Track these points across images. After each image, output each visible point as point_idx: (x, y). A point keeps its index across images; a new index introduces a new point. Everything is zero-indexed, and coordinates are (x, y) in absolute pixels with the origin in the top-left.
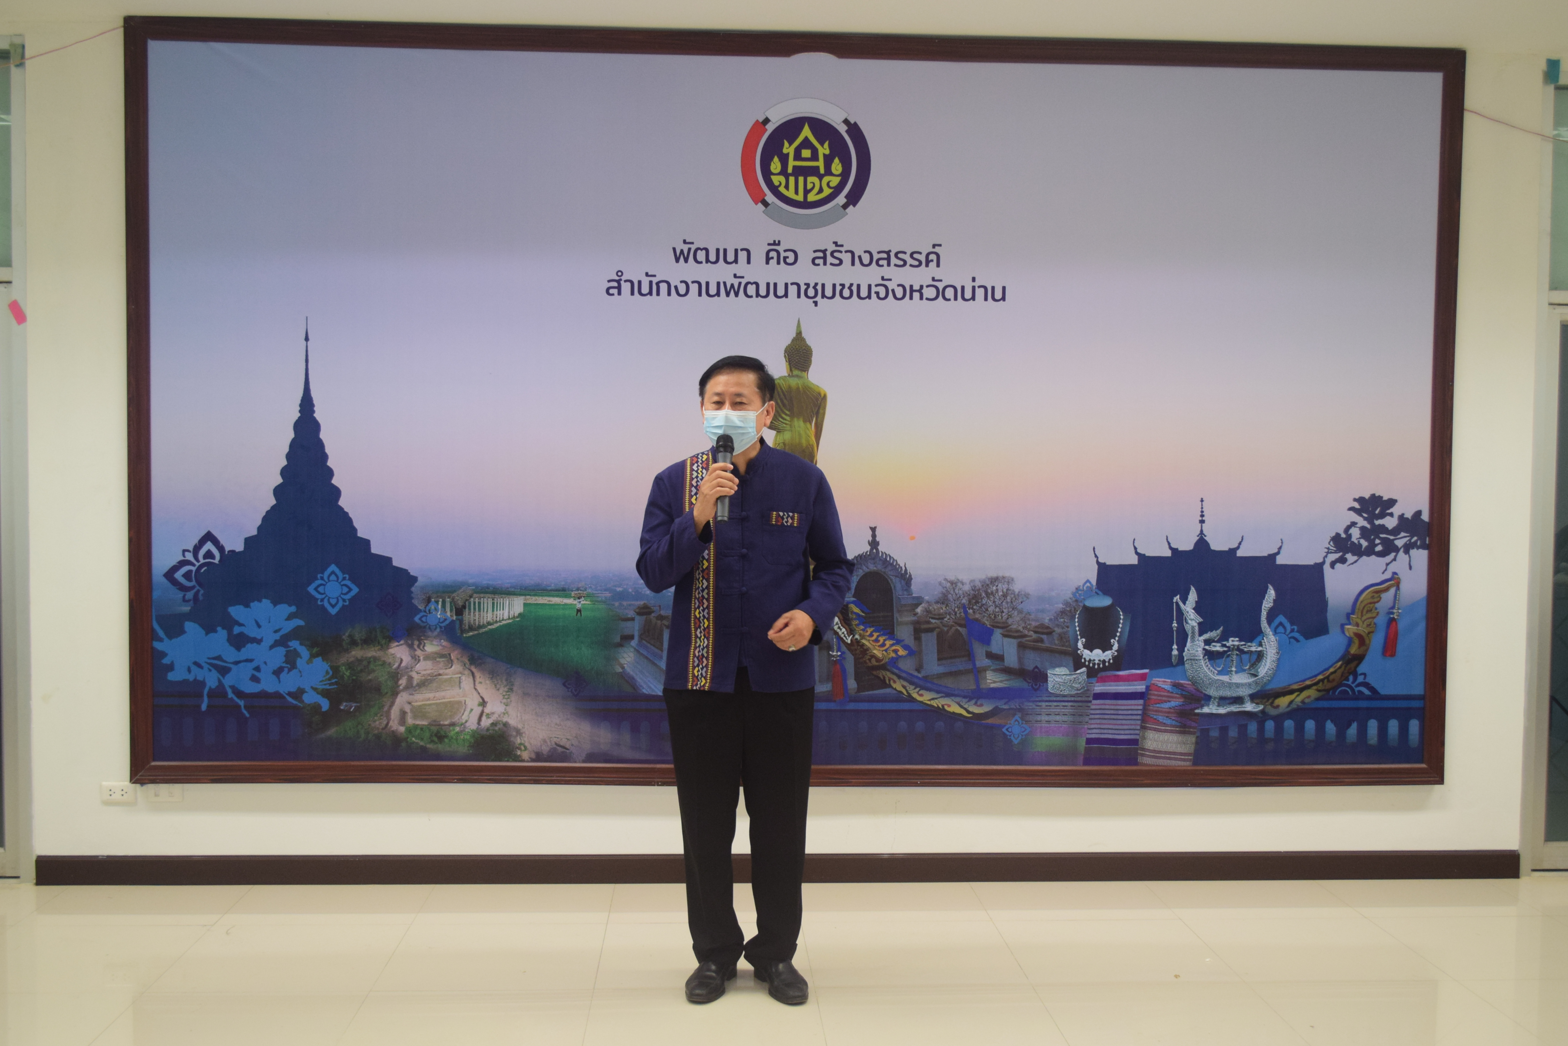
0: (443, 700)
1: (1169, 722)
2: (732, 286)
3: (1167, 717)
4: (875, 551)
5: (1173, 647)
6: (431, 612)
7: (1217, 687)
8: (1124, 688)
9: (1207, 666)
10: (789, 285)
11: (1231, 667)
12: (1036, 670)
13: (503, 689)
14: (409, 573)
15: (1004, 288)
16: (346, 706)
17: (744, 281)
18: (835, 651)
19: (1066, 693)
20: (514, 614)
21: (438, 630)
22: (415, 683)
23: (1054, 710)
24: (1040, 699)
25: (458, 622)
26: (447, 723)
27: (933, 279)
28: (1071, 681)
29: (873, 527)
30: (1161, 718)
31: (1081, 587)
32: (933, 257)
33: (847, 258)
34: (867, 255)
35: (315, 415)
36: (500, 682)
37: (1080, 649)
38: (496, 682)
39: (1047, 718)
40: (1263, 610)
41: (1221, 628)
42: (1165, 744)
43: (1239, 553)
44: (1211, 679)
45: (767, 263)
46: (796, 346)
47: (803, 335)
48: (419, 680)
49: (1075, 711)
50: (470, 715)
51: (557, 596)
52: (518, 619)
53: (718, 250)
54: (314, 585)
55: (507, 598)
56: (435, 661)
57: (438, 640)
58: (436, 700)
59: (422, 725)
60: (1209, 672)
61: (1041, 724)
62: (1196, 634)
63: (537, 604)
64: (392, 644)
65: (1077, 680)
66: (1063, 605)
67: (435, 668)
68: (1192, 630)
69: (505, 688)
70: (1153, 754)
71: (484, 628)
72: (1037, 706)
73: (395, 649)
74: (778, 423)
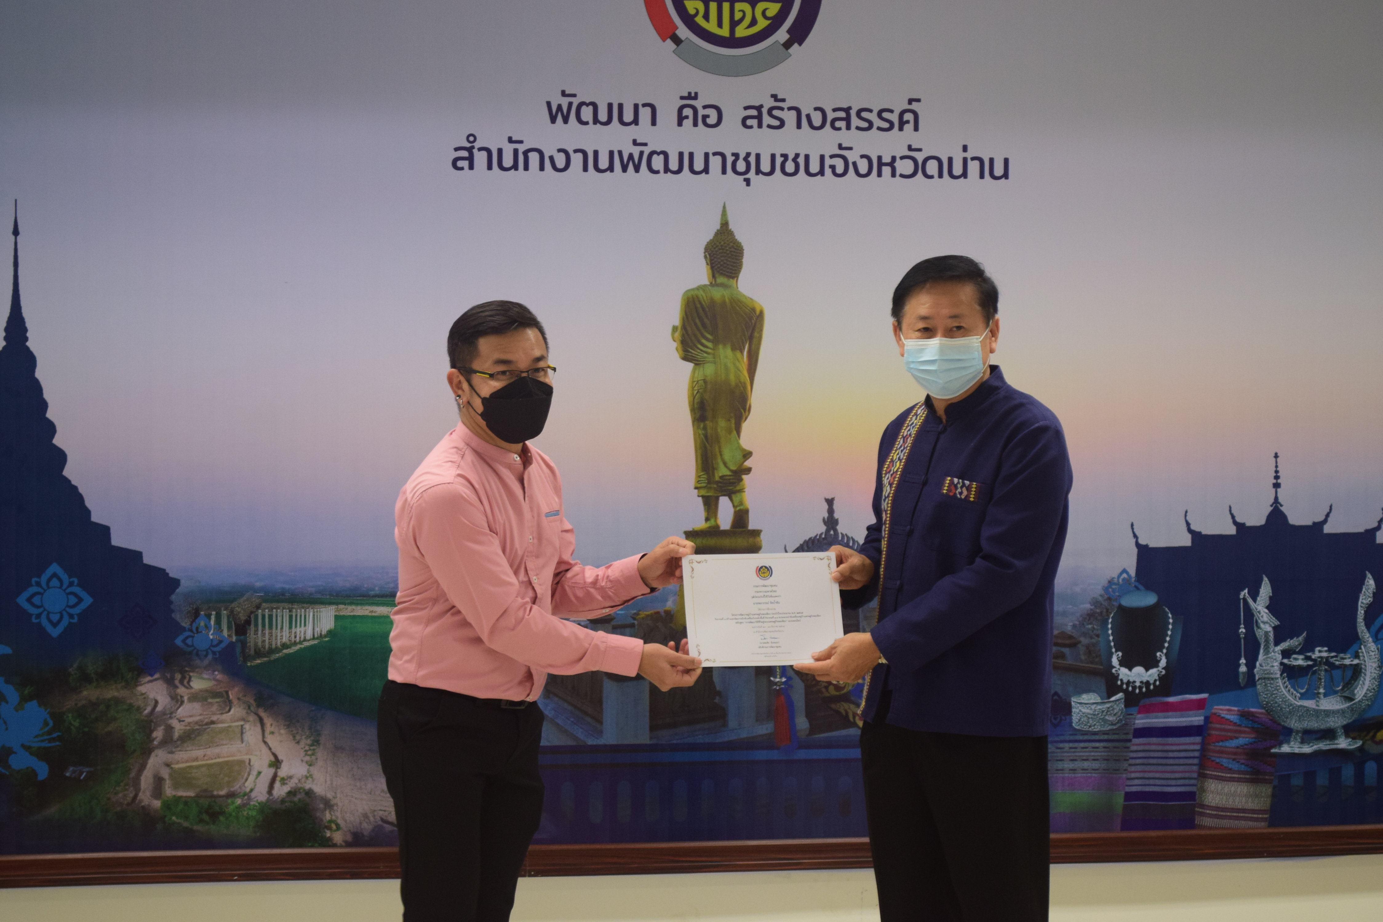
0: (218, 760)
1: (1235, 766)
2: (631, 156)
3: (1234, 760)
4: (832, 532)
5: (1241, 662)
6: (199, 630)
7: (1300, 716)
8: (1174, 720)
10: (711, 156)
11: (1319, 688)
12: (1056, 697)
13: (305, 742)
14: (168, 574)
15: (1006, 161)
16: (74, 772)
17: (647, 150)
18: (778, 677)
19: (1097, 728)
20: (321, 631)
21: (210, 657)
22: (176, 735)
23: (1081, 754)
24: (1062, 738)
25: (239, 645)
26: (223, 792)
27: (910, 148)
28: (1103, 711)
29: (830, 498)
30: (1225, 762)
31: (1116, 580)
32: (908, 117)
33: (790, 117)
34: (819, 114)
35: (28, 344)
36: (300, 732)
37: (1115, 667)
38: (295, 732)
39: (1071, 765)
40: (1359, 608)
41: (1305, 634)
42: (1231, 798)
43: (1327, 529)
44: (1291, 705)
45: (680, 124)
46: (720, 243)
47: (730, 227)
48: (182, 731)
49: (1110, 754)
50: (257, 781)
51: (384, 604)
52: (327, 639)
53: (610, 106)
54: (26, 595)
55: (310, 608)
56: (206, 703)
57: (210, 672)
58: (207, 760)
59: (186, 797)
60: (1290, 696)
61: (1063, 773)
62: (1270, 642)
63: (354, 617)
64: (142, 680)
65: (1112, 710)
66: (1091, 606)
67: (205, 713)
68: (1265, 637)
69: (309, 740)
70: (1215, 813)
71: (277, 653)
72: (1057, 748)
73: (148, 686)
74: (696, 351)
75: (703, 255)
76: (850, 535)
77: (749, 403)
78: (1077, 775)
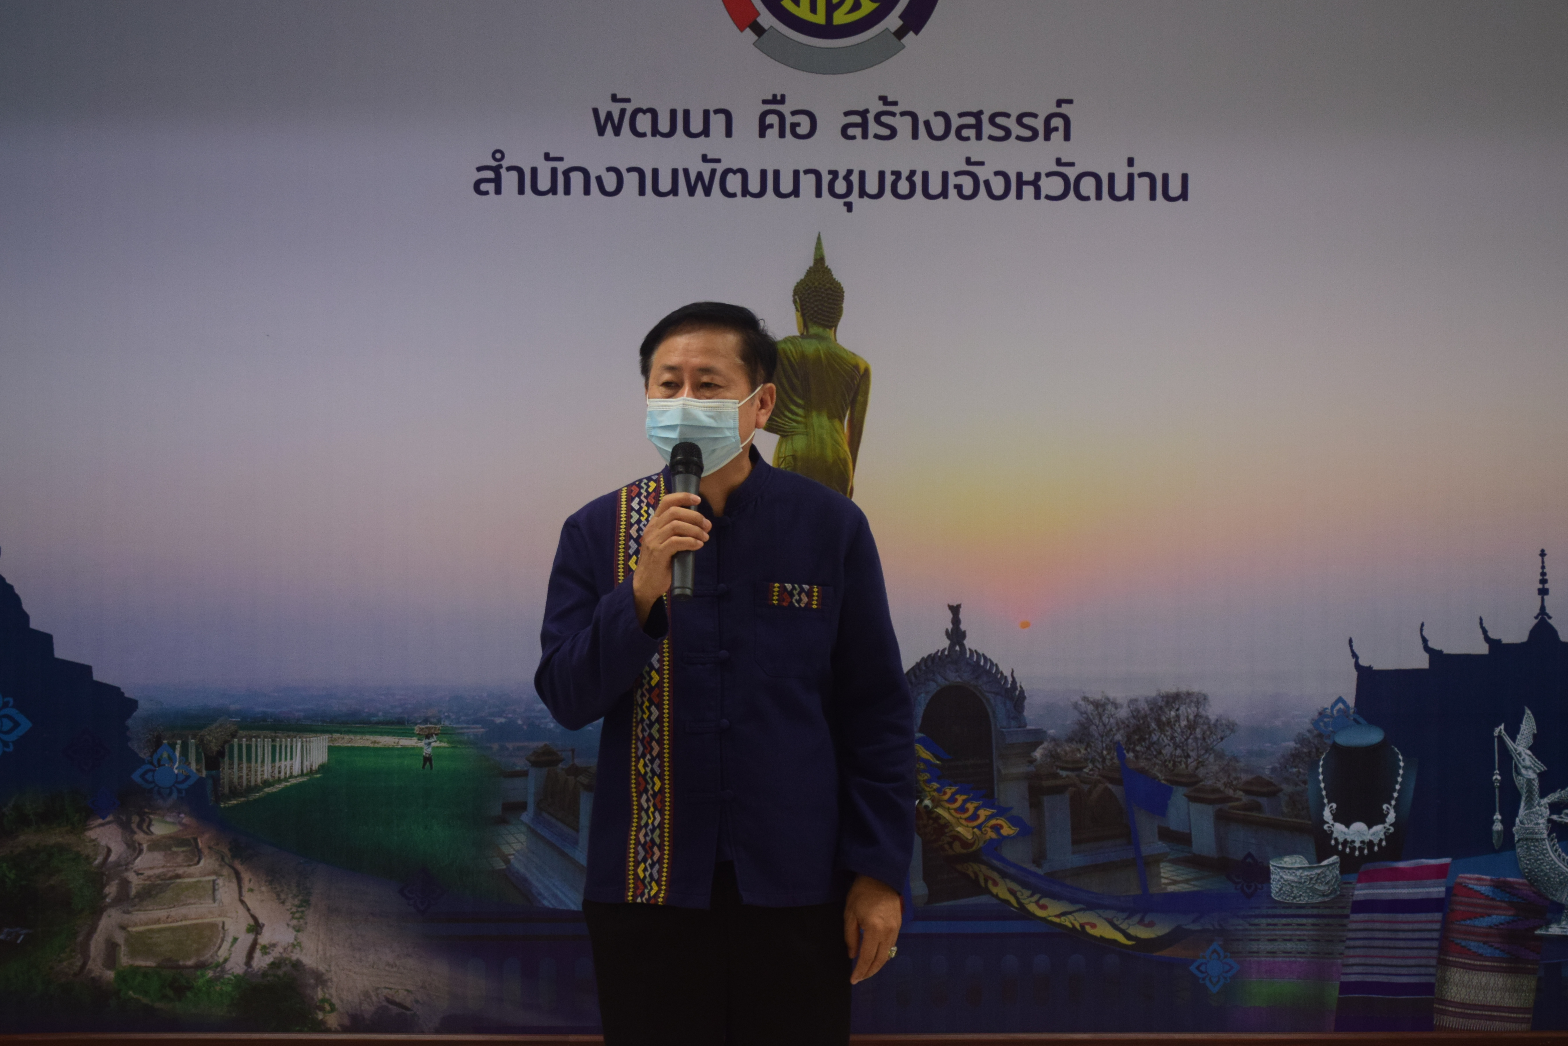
0: (184, 923)
1: (1488, 951)
2: (700, 176)
3: (1485, 943)
4: (957, 648)
5: (1495, 817)
6: (162, 763)
8: (1406, 891)
9: (1556, 851)
10: (802, 174)
12: (1249, 860)
13: (292, 902)
14: (123, 694)
15: (1185, 177)
16: (9, 934)
17: (720, 168)
19: (1303, 900)
20: (312, 765)
21: (175, 795)
22: (133, 892)
23: (1282, 933)
24: (1257, 912)
25: (210, 782)
26: (190, 963)
27: (1059, 162)
28: (1311, 879)
29: (955, 605)
30: (1473, 945)
31: (1328, 711)
32: (1057, 122)
33: (903, 125)
34: (941, 120)
36: (285, 889)
37: (1328, 823)
38: (279, 889)
39: (1270, 947)
42: (1482, 992)
44: (1562, 874)
45: (762, 134)
46: (813, 284)
47: (827, 264)
48: (141, 886)
49: (1321, 933)
50: (233, 949)
51: (389, 733)
52: (318, 776)
53: (673, 113)
55: (298, 737)
56: (169, 852)
57: (174, 814)
58: (171, 922)
59: (146, 967)
60: (1560, 861)
61: (1258, 957)
62: (1534, 793)
63: (353, 748)
64: (91, 823)
65: (1323, 877)
66: (1296, 743)
67: (168, 865)
68: (1527, 786)
69: (296, 900)
70: (1460, 1010)
71: (258, 793)
72: (1251, 925)
73: (98, 830)
74: (783, 420)
75: (792, 298)
76: (981, 652)
77: (850, 484)
78: (1276, 959)
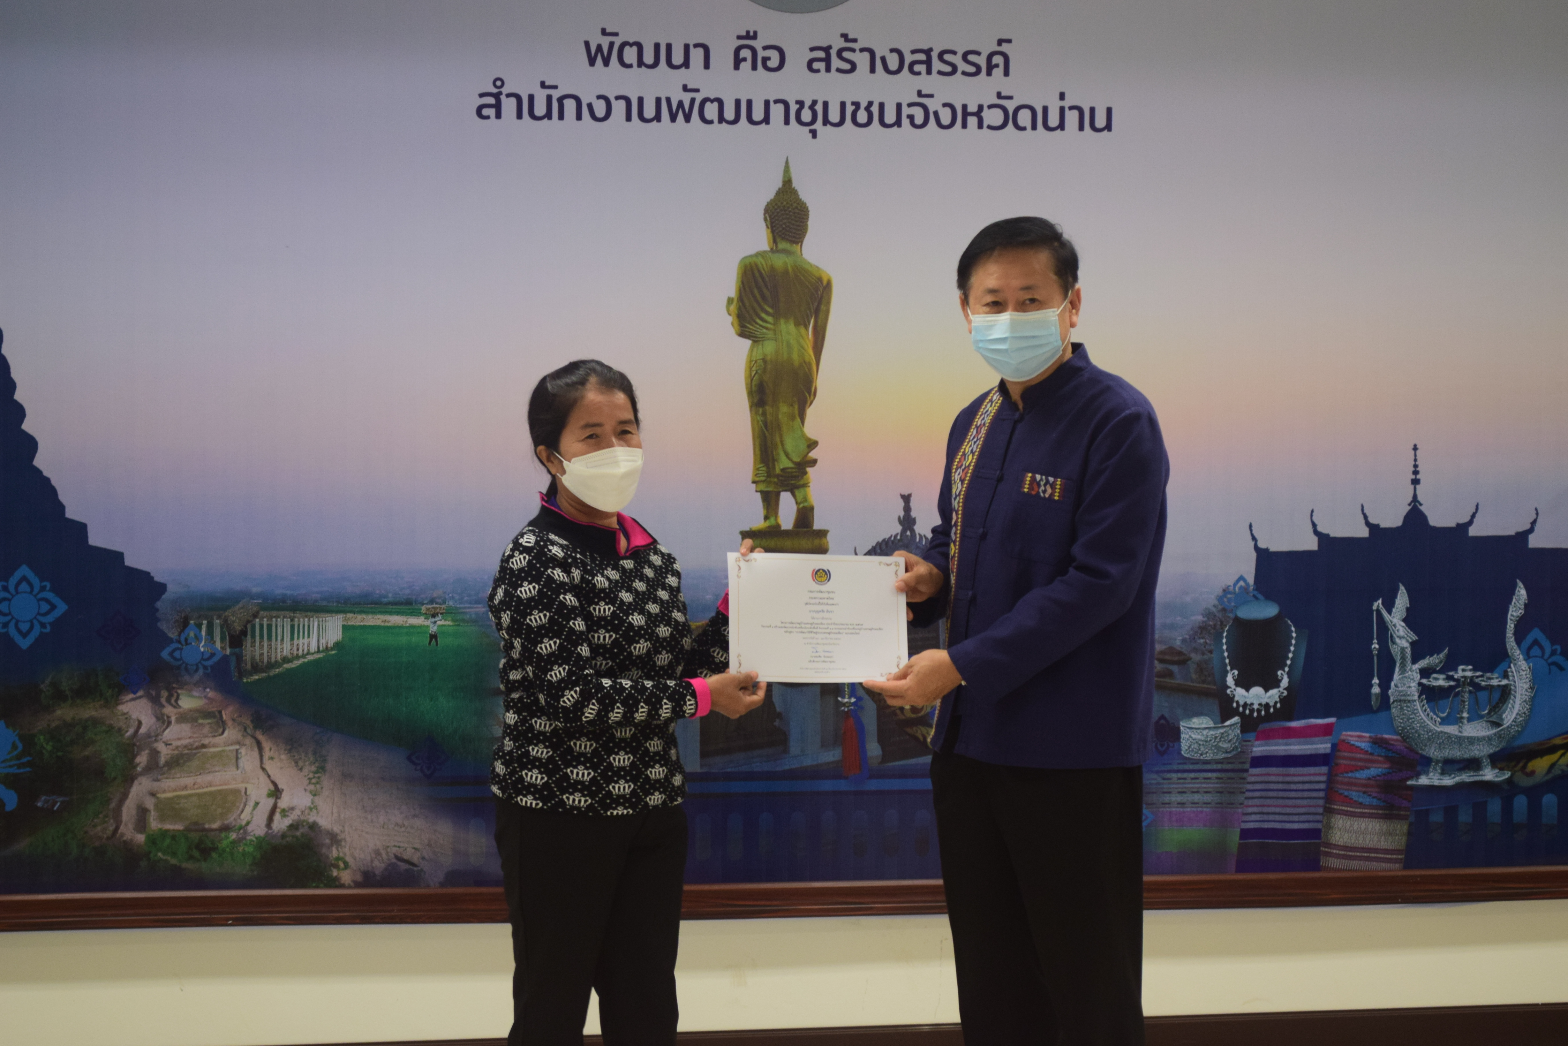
0: (210, 789)
1: (1366, 800)
2: (681, 104)
3: (1364, 793)
4: (908, 533)
5: (1373, 682)
6: (189, 642)
7: (1440, 743)
8: (1297, 747)
10: (772, 103)
11: (1462, 712)
12: (1162, 721)
13: (309, 769)
14: (153, 578)
15: (1109, 111)
16: (46, 802)
17: (699, 97)
18: (847, 696)
19: (1209, 756)
20: (328, 643)
21: (201, 672)
22: (162, 760)
23: (1190, 786)
24: (1169, 767)
25: (233, 659)
26: (215, 826)
27: (999, 96)
28: (1216, 738)
29: (906, 494)
30: (1354, 795)
31: (1231, 589)
32: (998, 60)
33: (862, 60)
34: (895, 56)
36: (303, 755)
37: (1230, 687)
38: (297, 757)
39: (1179, 798)
40: (1509, 621)
41: (1446, 651)
42: (1361, 836)
43: (1473, 531)
44: (1431, 731)
45: (737, 67)
46: (782, 203)
47: (794, 185)
48: (170, 756)
49: (1223, 785)
50: (255, 812)
51: (398, 613)
52: (333, 652)
53: (657, 46)
55: (315, 617)
56: (196, 724)
57: (200, 689)
58: (197, 789)
59: (174, 830)
60: (1429, 720)
61: (1169, 808)
62: (1407, 660)
63: (364, 627)
64: (123, 697)
65: (1226, 736)
66: (1204, 617)
67: (195, 736)
68: (1401, 654)
69: (313, 767)
70: (1343, 853)
71: (278, 668)
72: (1164, 779)
73: (130, 704)
74: (755, 327)
75: (763, 216)
77: (814, 385)
78: (1185, 810)
